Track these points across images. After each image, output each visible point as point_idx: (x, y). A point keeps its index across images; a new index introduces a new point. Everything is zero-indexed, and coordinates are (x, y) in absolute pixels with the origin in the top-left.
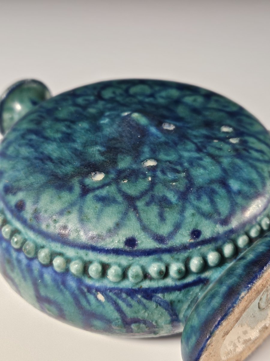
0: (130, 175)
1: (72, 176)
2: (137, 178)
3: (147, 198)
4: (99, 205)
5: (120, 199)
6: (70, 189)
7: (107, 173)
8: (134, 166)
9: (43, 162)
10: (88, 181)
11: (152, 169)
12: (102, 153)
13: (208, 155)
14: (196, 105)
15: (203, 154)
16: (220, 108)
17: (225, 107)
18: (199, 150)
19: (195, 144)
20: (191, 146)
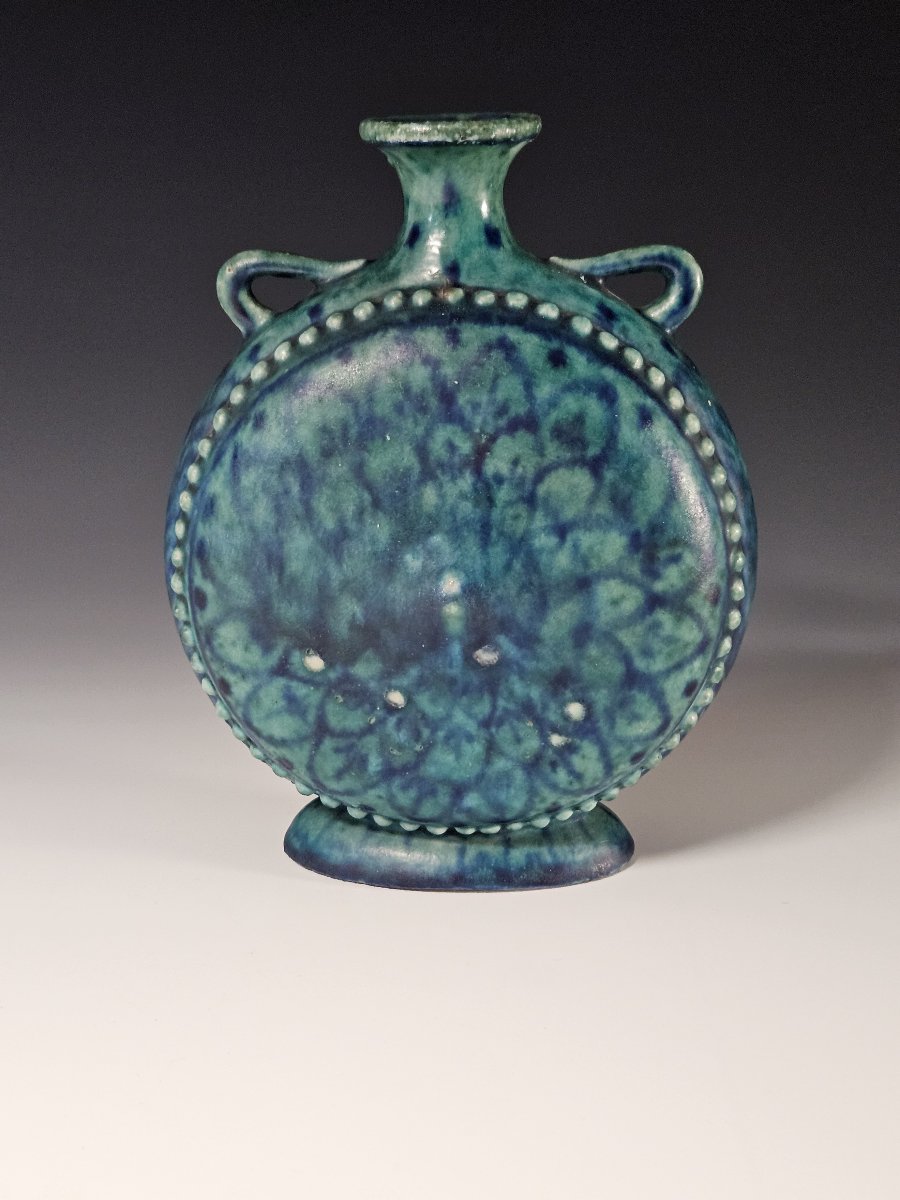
0: (356, 694)
1: (284, 633)
2: (359, 705)
3: (342, 743)
4: (282, 703)
5: (311, 717)
6: (267, 649)
7: (330, 664)
8: (373, 685)
9: (269, 567)
11: (391, 709)
12: (353, 625)
13: (487, 740)
14: (605, 616)
15: (483, 733)
16: (634, 651)
17: (647, 653)
18: (486, 724)
19: (494, 707)
20: (483, 708)
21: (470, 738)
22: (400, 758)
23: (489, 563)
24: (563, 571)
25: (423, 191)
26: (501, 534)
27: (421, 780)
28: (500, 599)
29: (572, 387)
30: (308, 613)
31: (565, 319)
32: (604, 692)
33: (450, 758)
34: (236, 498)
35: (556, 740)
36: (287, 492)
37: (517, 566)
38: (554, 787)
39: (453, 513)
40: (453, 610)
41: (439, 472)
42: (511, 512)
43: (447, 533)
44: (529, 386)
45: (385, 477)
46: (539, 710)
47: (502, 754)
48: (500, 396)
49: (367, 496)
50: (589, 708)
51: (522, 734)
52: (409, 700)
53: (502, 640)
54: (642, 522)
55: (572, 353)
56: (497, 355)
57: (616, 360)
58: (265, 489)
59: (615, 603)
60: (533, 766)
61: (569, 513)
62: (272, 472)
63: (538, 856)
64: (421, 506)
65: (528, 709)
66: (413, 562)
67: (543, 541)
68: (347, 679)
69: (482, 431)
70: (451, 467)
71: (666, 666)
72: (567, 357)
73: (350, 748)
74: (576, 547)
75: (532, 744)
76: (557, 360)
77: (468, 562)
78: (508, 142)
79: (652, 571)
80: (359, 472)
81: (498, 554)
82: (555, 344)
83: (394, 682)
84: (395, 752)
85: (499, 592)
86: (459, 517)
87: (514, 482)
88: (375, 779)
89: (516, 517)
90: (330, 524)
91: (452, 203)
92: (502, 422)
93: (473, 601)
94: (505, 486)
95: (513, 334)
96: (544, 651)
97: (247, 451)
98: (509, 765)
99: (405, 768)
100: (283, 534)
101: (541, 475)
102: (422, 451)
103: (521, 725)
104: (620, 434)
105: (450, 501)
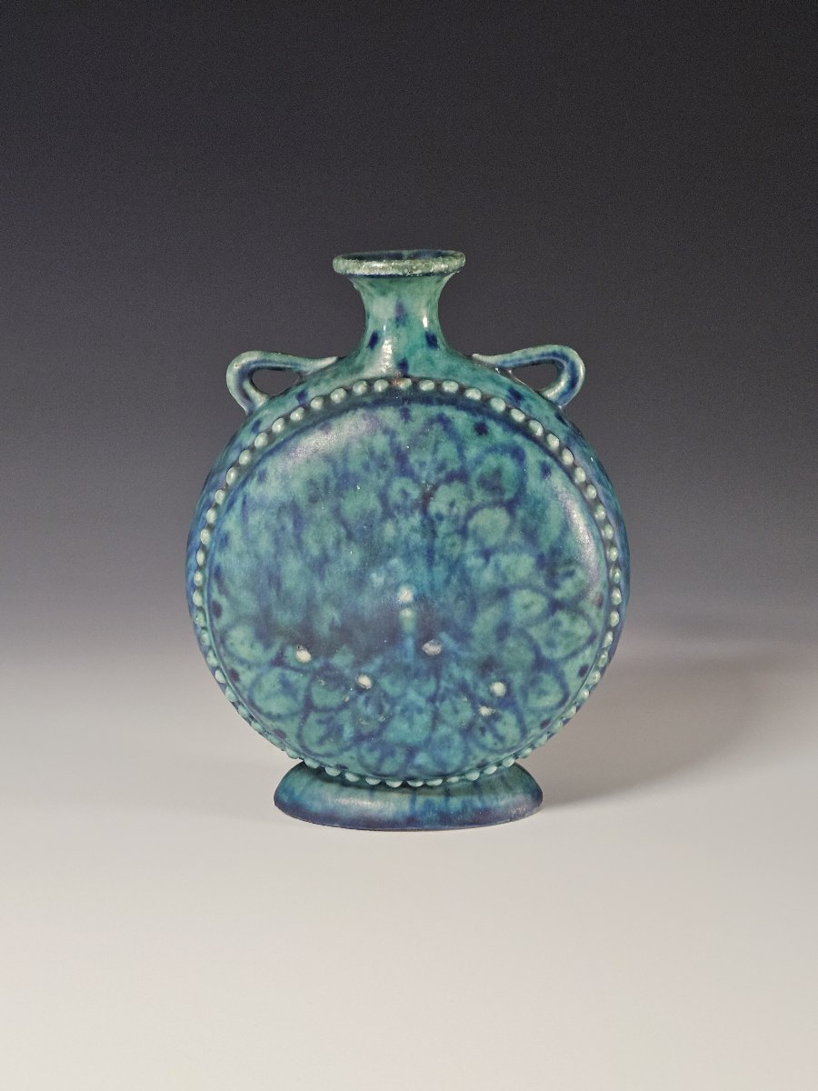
0: (334, 679)
1: (281, 633)
2: (338, 686)
3: (324, 716)
4: (278, 687)
5: (301, 697)
6: (267, 646)
7: (315, 657)
8: (347, 672)
9: (270, 584)
10: (289, 651)
11: (361, 690)
12: (332, 627)
13: (433, 712)
14: (519, 617)
15: (429, 707)
16: (541, 643)
17: (551, 644)
18: (432, 699)
19: (438, 687)
20: (430, 687)
21: (420, 711)
22: (368, 727)
23: (433, 580)
24: (488, 584)
25: (380, 309)
26: (442, 557)
27: (383, 743)
28: (443, 605)
29: (492, 450)
30: (299, 618)
31: (486, 400)
32: (520, 673)
33: (405, 726)
34: (245, 533)
35: (485, 711)
36: (283, 528)
37: (454, 580)
38: (483, 747)
39: (406, 542)
40: (407, 614)
41: (396, 513)
42: (449, 541)
43: (403, 557)
44: (461, 449)
45: (356, 516)
46: (472, 689)
47: (444, 722)
48: (440, 456)
49: (343, 531)
50: (508, 685)
51: (459, 707)
52: (375, 683)
53: (444, 636)
54: (545, 547)
55: (491, 424)
56: (437, 427)
57: (523, 430)
58: (267, 527)
59: (526, 607)
60: (467, 731)
61: (491, 541)
62: (273, 514)
63: (471, 802)
64: (383, 538)
65: (463, 688)
66: (377, 579)
67: (473, 562)
68: (327, 667)
69: (427, 482)
70: (405, 508)
71: (565, 654)
72: (487, 427)
73: (330, 720)
74: (497, 566)
75: (467, 714)
76: (481, 430)
77: (418, 578)
78: (442, 274)
79: (553, 584)
80: (337, 512)
81: (440, 572)
82: (479, 419)
83: (363, 669)
84: (364, 723)
85: (441, 600)
86: (411, 546)
87: (451, 518)
88: (348, 744)
89: (453, 545)
90: (315, 551)
91: (401, 318)
92: (442, 476)
93: (422, 606)
94: (445, 522)
95: (449, 412)
96: (474, 644)
97: (253, 498)
98: (450, 730)
99: (371, 735)
100: (280, 559)
101: (471, 513)
102: (383, 498)
103: (458, 700)
104: (528, 484)
105: (404, 533)
